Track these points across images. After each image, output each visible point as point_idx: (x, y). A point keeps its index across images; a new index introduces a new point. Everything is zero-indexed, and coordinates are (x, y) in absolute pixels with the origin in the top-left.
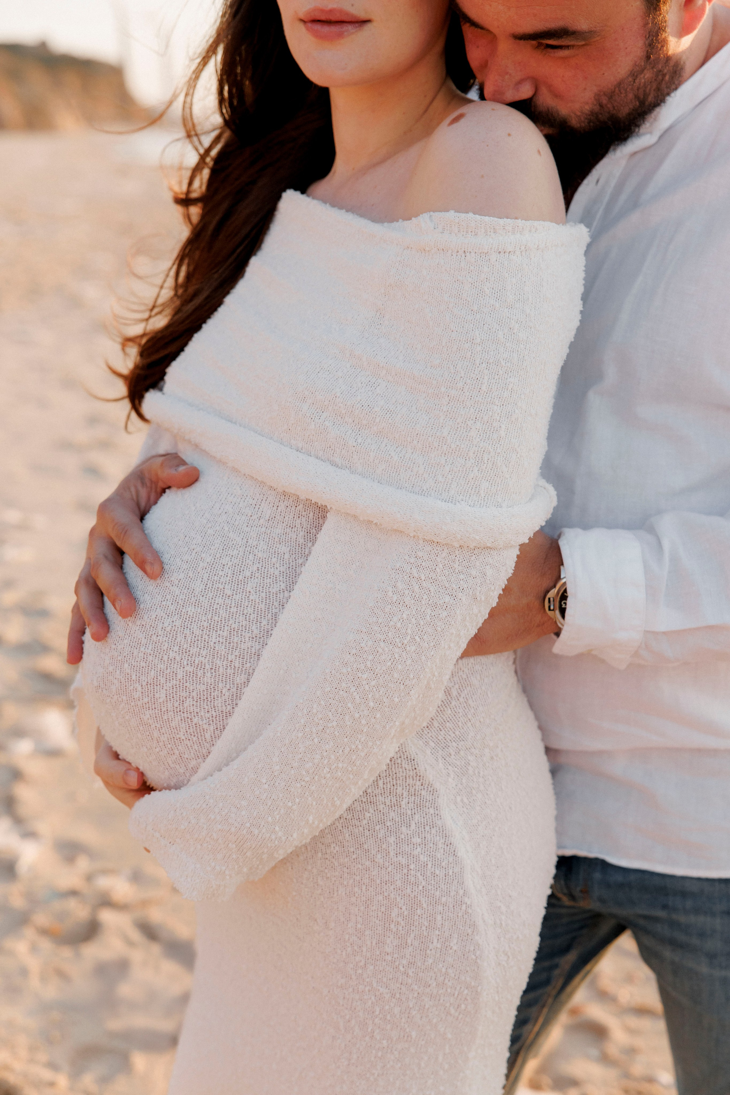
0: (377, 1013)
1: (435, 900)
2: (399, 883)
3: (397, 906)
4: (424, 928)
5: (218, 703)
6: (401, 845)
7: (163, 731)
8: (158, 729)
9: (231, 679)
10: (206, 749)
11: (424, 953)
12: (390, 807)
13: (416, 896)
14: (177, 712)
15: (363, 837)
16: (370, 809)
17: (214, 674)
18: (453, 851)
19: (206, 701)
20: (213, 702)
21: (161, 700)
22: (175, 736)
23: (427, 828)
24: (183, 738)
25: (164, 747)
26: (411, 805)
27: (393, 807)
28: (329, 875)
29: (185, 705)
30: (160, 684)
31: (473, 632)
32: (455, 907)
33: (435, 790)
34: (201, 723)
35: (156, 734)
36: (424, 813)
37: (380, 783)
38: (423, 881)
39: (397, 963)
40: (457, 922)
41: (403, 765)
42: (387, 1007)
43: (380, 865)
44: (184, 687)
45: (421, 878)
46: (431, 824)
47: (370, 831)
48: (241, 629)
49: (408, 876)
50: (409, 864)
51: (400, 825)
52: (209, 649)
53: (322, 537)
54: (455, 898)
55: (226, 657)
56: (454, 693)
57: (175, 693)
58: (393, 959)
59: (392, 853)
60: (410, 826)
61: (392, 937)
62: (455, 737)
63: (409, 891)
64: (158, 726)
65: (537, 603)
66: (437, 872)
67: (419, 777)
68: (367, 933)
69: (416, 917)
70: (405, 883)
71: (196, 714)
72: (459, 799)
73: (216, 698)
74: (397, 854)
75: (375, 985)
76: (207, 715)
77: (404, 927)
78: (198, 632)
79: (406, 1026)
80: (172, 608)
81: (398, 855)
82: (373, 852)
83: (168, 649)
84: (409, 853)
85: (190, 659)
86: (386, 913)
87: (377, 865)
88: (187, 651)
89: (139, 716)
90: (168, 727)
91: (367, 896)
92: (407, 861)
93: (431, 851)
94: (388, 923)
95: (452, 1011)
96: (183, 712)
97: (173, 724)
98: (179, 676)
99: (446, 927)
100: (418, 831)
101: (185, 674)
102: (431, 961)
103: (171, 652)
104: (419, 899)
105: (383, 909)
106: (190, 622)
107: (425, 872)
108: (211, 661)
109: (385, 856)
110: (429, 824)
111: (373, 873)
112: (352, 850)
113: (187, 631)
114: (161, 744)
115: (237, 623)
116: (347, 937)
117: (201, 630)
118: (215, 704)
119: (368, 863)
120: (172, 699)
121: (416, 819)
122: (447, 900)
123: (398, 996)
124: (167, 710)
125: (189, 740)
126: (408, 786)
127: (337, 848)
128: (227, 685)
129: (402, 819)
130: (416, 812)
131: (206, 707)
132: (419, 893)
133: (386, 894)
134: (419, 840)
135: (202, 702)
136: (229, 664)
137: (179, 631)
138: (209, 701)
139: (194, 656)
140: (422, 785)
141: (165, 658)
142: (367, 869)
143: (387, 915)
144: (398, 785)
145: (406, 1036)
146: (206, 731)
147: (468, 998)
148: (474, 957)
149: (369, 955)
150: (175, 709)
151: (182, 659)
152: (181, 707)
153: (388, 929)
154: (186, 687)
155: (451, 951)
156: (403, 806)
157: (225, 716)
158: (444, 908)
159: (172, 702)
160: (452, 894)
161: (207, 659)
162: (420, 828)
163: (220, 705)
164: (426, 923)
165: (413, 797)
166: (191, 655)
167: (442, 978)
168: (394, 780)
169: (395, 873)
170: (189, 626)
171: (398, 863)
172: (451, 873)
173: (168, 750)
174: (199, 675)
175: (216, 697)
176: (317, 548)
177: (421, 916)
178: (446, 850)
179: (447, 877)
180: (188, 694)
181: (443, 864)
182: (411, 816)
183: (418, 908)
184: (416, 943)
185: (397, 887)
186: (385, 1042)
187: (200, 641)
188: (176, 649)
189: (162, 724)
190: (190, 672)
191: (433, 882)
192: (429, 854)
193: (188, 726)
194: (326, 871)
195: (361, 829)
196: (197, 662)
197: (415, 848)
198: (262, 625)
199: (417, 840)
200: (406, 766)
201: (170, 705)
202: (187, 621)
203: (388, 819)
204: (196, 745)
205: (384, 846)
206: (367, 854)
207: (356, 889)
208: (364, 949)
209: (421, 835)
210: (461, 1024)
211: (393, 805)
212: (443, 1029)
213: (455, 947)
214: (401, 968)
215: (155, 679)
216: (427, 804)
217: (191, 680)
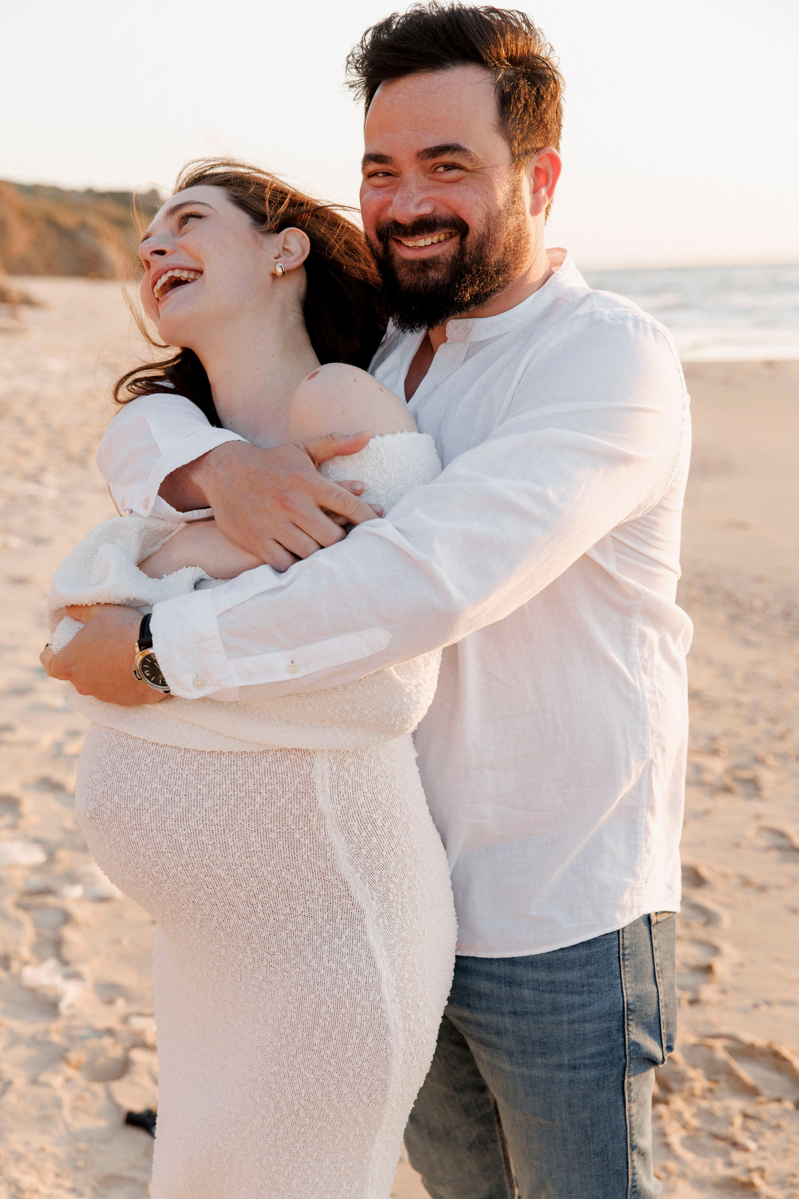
0: (303, 1095)
1: (356, 1003)
2: (328, 984)
3: (325, 1005)
4: (346, 1025)
6: (333, 953)
7: (149, 847)
11: (345, 1046)
12: (327, 921)
13: (342, 997)
14: (160, 830)
21: (146, 822)
23: (355, 942)
25: (149, 860)
26: (344, 921)
32: (372, 1011)
33: (362, 910)
36: (354, 929)
38: (348, 985)
40: (373, 1023)
41: (339, 886)
43: (314, 969)
44: (165, 810)
45: (346, 982)
46: (358, 939)
47: (309, 941)
49: (336, 979)
50: (338, 969)
54: (373, 1002)
57: (157, 815)
58: (320, 1049)
60: (341, 938)
61: (320, 1030)
62: (380, 865)
63: (336, 992)
64: (144, 843)
66: (360, 979)
67: (350, 897)
68: (299, 1026)
69: (341, 1016)
70: (334, 986)
74: (329, 960)
75: (303, 1071)
77: (330, 1022)
81: (329, 962)
82: (310, 958)
84: (338, 961)
85: (168, 788)
86: (316, 1010)
87: (312, 969)
88: (166, 781)
90: (153, 843)
92: (336, 967)
93: (356, 961)
94: (317, 1019)
96: (165, 830)
98: (161, 802)
99: (364, 1027)
100: (347, 943)
101: (165, 800)
102: (350, 1054)
104: (343, 999)
105: (314, 1006)
107: (350, 978)
108: (185, 789)
109: (319, 962)
110: (356, 939)
117: (176, 765)
119: (305, 967)
120: (155, 820)
121: (347, 933)
122: (366, 1004)
123: (321, 1081)
124: (152, 829)
126: (342, 905)
129: (336, 932)
130: (347, 927)
132: (344, 995)
133: (317, 993)
134: (347, 951)
139: (171, 786)
140: (353, 905)
142: (304, 972)
143: (317, 1011)
144: (334, 903)
145: (325, 1116)
147: (378, 1089)
149: (300, 1045)
150: (158, 828)
151: (162, 788)
152: (163, 827)
153: (317, 1024)
154: (166, 810)
155: (367, 1048)
156: (338, 921)
158: (364, 1010)
159: (155, 822)
160: (370, 999)
161: (182, 788)
162: (349, 941)
165: (346, 915)
166: (169, 785)
167: (359, 1069)
168: (331, 899)
169: (326, 976)
171: (329, 968)
172: (370, 982)
174: (176, 800)
177: (344, 1015)
178: (368, 961)
179: (367, 984)
180: (168, 815)
181: (365, 973)
183: (343, 1008)
184: (339, 1038)
185: (327, 988)
186: (307, 1120)
187: (176, 773)
189: (148, 841)
190: (169, 798)
192: (354, 963)
195: (302, 939)
196: (174, 790)
197: (343, 957)
200: (341, 887)
203: (324, 932)
205: (319, 953)
206: (304, 960)
208: (297, 1040)
209: (349, 946)
210: (370, 1111)
211: (329, 920)
212: (356, 1113)
213: (370, 1045)
214: (326, 1057)
215: (141, 805)
216: (356, 921)
217: (170, 805)
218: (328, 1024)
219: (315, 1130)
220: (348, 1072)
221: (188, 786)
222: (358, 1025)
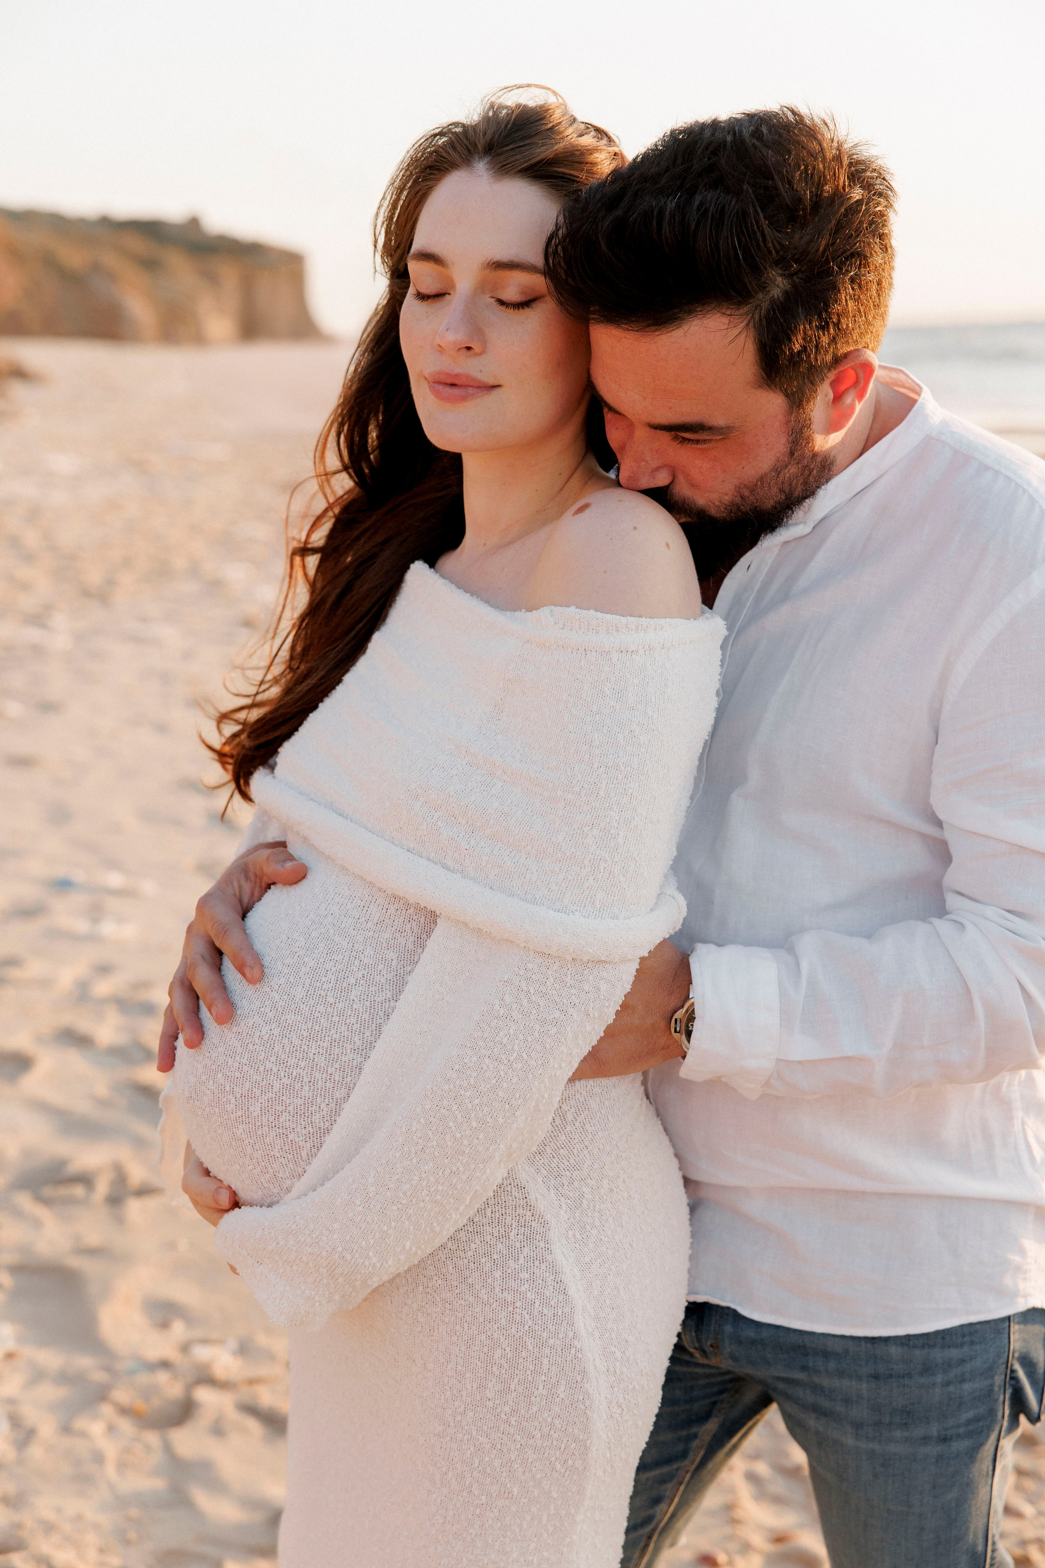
0: (476, 1465)
1: (541, 1343)
2: (503, 1321)
3: (500, 1347)
4: (529, 1372)
5: (316, 1118)
6: (508, 1280)
7: (257, 1147)
8: (251, 1145)
9: (330, 1094)
10: (302, 1168)
11: (528, 1400)
12: (497, 1238)
13: (522, 1336)
14: (272, 1127)
15: (468, 1269)
16: (477, 1240)
17: (312, 1087)
18: (563, 1289)
19: (303, 1116)
20: (310, 1117)
21: (256, 1114)
22: (269, 1153)
23: (537, 1263)
24: (278, 1155)
25: (257, 1164)
26: (521, 1237)
27: (501, 1238)
28: (429, 1311)
29: (281, 1120)
30: (255, 1097)
31: (586, 1050)
32: (564, 1351)
33: (546, 1222)
34: (297, 1140)
35: (249, 1150)
36: (534, 1246)
37: (488, 1211)
38: (529, 1320)
39: (499, 1411)
40: (565, 1367)
41: (513, 1193)
42: (487, 1459)
43: (484, 1302)
44: (281, 1100)
45: (527, 1317)
46: (541, 1259)
47: (476, 1264)
48: (342, 1040)
49: (513, 1314)
50: (515, 1301)
51: (508, 1258)
52: (308, 1060)
53: (432, 944)
54: (564, 1340)
55: (326, 1070)
56: (570, 1117)
57: (270, 1106)
58: (495, 1405)
59: (497, 1289)
60: (518, 1260)
61: (494, 1380)
62: (569, 1165)
63: (514, 1331)
64: (252, 1141)
65: (663, 1024)
66: (545, 1311)
67: (529, 1207)
68: (468, 1375)
69: (521, 1360)
70: (510, 1322)
71: (292, 1130)
72: (570, 1233)
73: (314, 1114)
74: (502, 1290)
75: (474, 1434)
76: (304, 1132)
77: (508, 1370)
78: (297, 1042)
79: (507, 1481)
80: (270, 1015)
81: (503, 1291)
83: (265, 1059)
84: (515, 1290)
85: (287, 1070)
86: (489, 1355)
87: (481, 1301)
88: (285, 1062)
89: (231, 1130)
90: (262, 1143)
91: (469, 1336)
92: (513, 1298)
93: (540, 1288)
94: (491, 1366)
95: (558, 1466)
96: (279, 1128)
97: (267, 1140)
98: (276, 1089)
99: (553, 1373)
100: (526, 1266)
101: (282, 1087)
102: (535, 1409)
103: (267, 1063)
104: (524, 1339)
105: (486, 1350)
106: (288, 1031)
107: (532, 1311)
108: (309, 1073)
109: (490, 1292)
110: (538, 1259)
111: (476, 1310)
112: (455, 1284)
113: (285, 1041)
114: (254, 1161)
115: (338, 1033)
116: (446, 1379)
117: (300, 1040)
118: (313, 1120)
119: (472, 1299)
120: (267, 1113)
121: (525, 1253)
122: (554, 1342)
123: (499, 1446)
124: (262, 1125)
125: (284, 1157)
126: (518, 1216)
127: (440, 1282)
128: (326, 1100)
129: (511, 1252)
130: (525, 1245)
131: (303, 1123)
132: (525, 1334)
133: (489, 1333)
134: (527, 1276)
135: (299, 1117)
136: (328, 1077)
137: (276, 1040)
138: (307, 1116)
139: (292, 1068)
140: (533, 1216)
141: (262, 1069)
142: (470, 1306)
143: (489, 1356)
144: (508, 1215)
145: (507, 1493)
146: (302, 1148)
147: (576, 1453)
148: (582, 1407)
149: (469, 1400)
150: (270, 1124)
151: (279, 1070)
152: (277, 1122)
153: (490, 1372)
154: (282, 1100)
155: (557, 1400)
156: (512, 1238)
157: (323, 1132)
158: (552, 1351)
159: (267, 1116)
160: (561, 1336)
161: (305, 1071)
162: (529, 1263)
163: (317, 1121)
164: (531, 1367)
165: (523, 1229)
166: (289, 1067)
167: (548, 1429)
168: (503, 1209)
169: (500, 1311)
170: (287, 1035)
171: (503, 1300)
172: (560, 1314)
173: (261, 1168)
174: (297, 1087)
175: (313, 1112)
176: (425, 957)
177: (526, 1359)
178: (555, 1287)
179: (556, 1317)
180: (285, 1108)
181: (552, 1303)
182: (519, 1249)
183: (523, 1350)
184: (520, 1389)
185: (502, 1326)
186: (483, 1498)
187: (299, 1051)
188: (273, 1059)
189: (256, 1140)
190: (287, 1085)
191: (540, 1322)
192: (537, 1291)
193: (283, 1142)
194: (427, 1306)
195: (466, 1261)
196: (294, 1074)
197: (522, 1285)
198: (365, 1036)
199: (524, 1275)
200: (516, 1194)
201: (265, 1120)
202: (286, 1029)
203: (495, 1252)
204: (291, 1164)
205: (489, 1281)
206: (471, 1289)
207: (458, 1327)
208: (464, 1393)
209: (529, 1270)
210: (568, 1482)
211: (501, 1236)
212: (548, 1486)
213: (562, 1396)
214: (503, 1416)
215: (250, 1091)
216: (538, 1236)
217: (288, 1093)
218: (504, 1372)
219: (495, 1510)
220: (534, 1433)
221: (314, 1069)
222: (545, 1371)
